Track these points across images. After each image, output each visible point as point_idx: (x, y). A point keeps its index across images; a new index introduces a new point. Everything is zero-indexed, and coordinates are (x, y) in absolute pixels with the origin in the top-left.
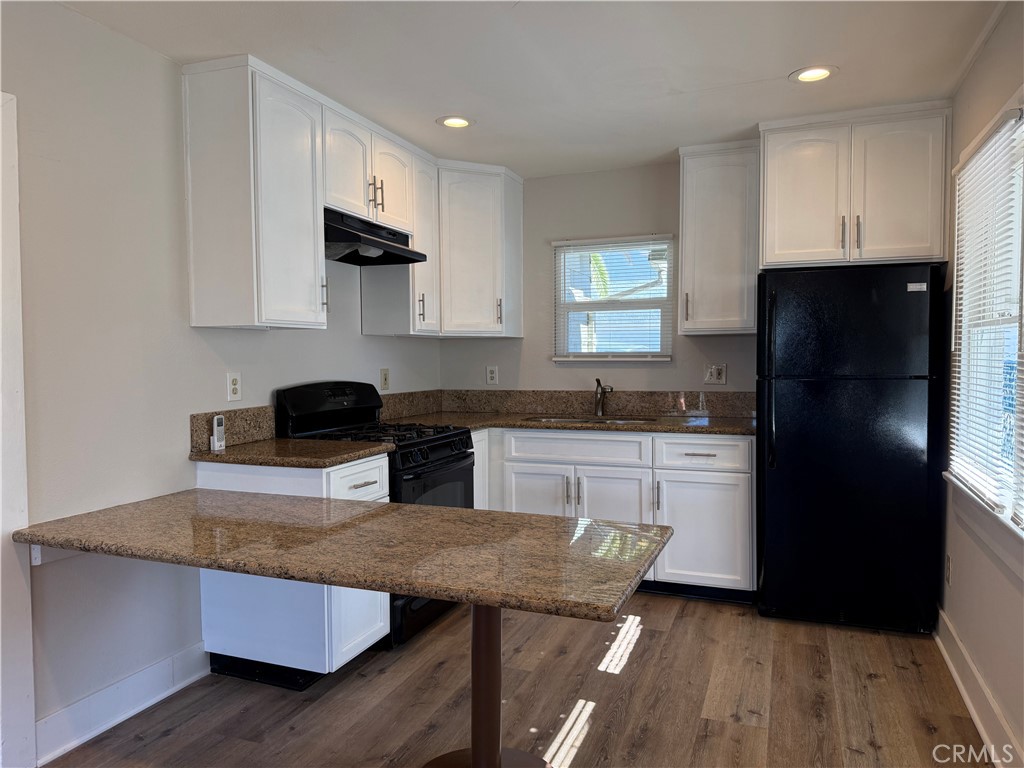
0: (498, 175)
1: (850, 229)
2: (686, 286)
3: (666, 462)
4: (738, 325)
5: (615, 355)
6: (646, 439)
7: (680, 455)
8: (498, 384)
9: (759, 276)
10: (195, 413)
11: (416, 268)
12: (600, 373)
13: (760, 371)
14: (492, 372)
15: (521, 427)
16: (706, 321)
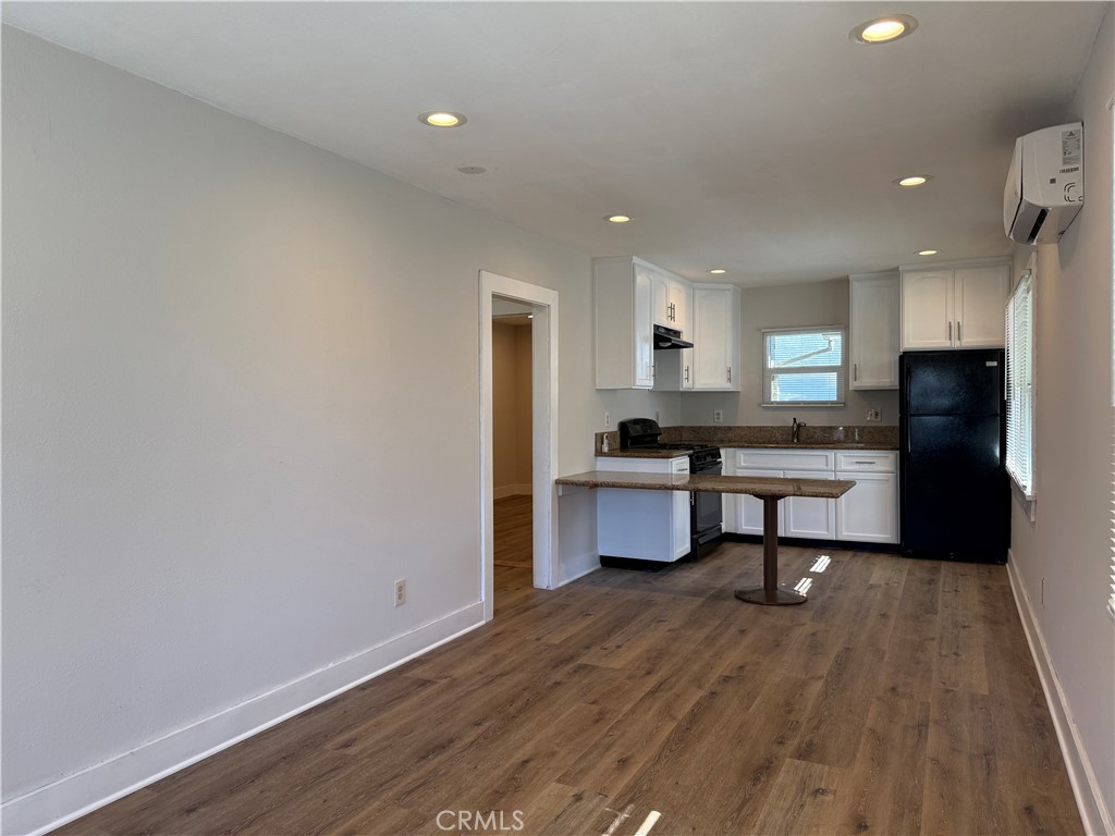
0: (729, 290)
1: (954, 329)
2: (854, 360)
3: (843, 468)
4: (888, 384)
5: (805, 402)
6: (831, 454)
7: (852, 463)
8: (722, 422)
9: (901, 357)
10: (598, 432)
11: (685, 351)
12: (795, 414)
13: (901, 411)
14: (718, 414)
15: (748, 447)
16: (867, 381)
